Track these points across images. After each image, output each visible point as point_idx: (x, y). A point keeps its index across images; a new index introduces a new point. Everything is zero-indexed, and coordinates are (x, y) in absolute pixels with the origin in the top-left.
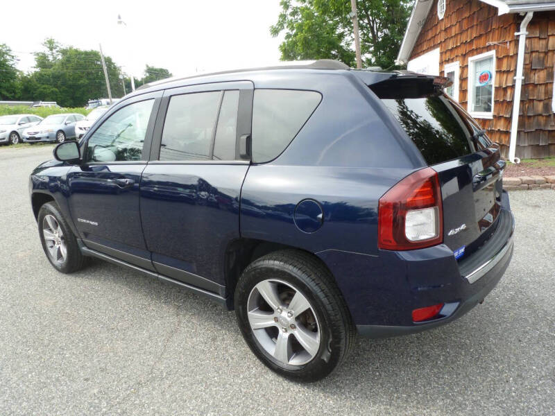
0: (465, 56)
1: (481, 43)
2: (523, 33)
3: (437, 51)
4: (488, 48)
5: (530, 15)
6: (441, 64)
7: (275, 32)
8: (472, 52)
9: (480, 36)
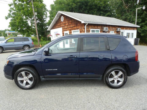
0: (70, 30)
1: (75, 28)
2: (86, 27)
3: (61, 28)
4: (77, 29)
5: (87, 24)
6: (63, 31)
7: (7, 18)
8: (73, 29)
9: (75, 26)
